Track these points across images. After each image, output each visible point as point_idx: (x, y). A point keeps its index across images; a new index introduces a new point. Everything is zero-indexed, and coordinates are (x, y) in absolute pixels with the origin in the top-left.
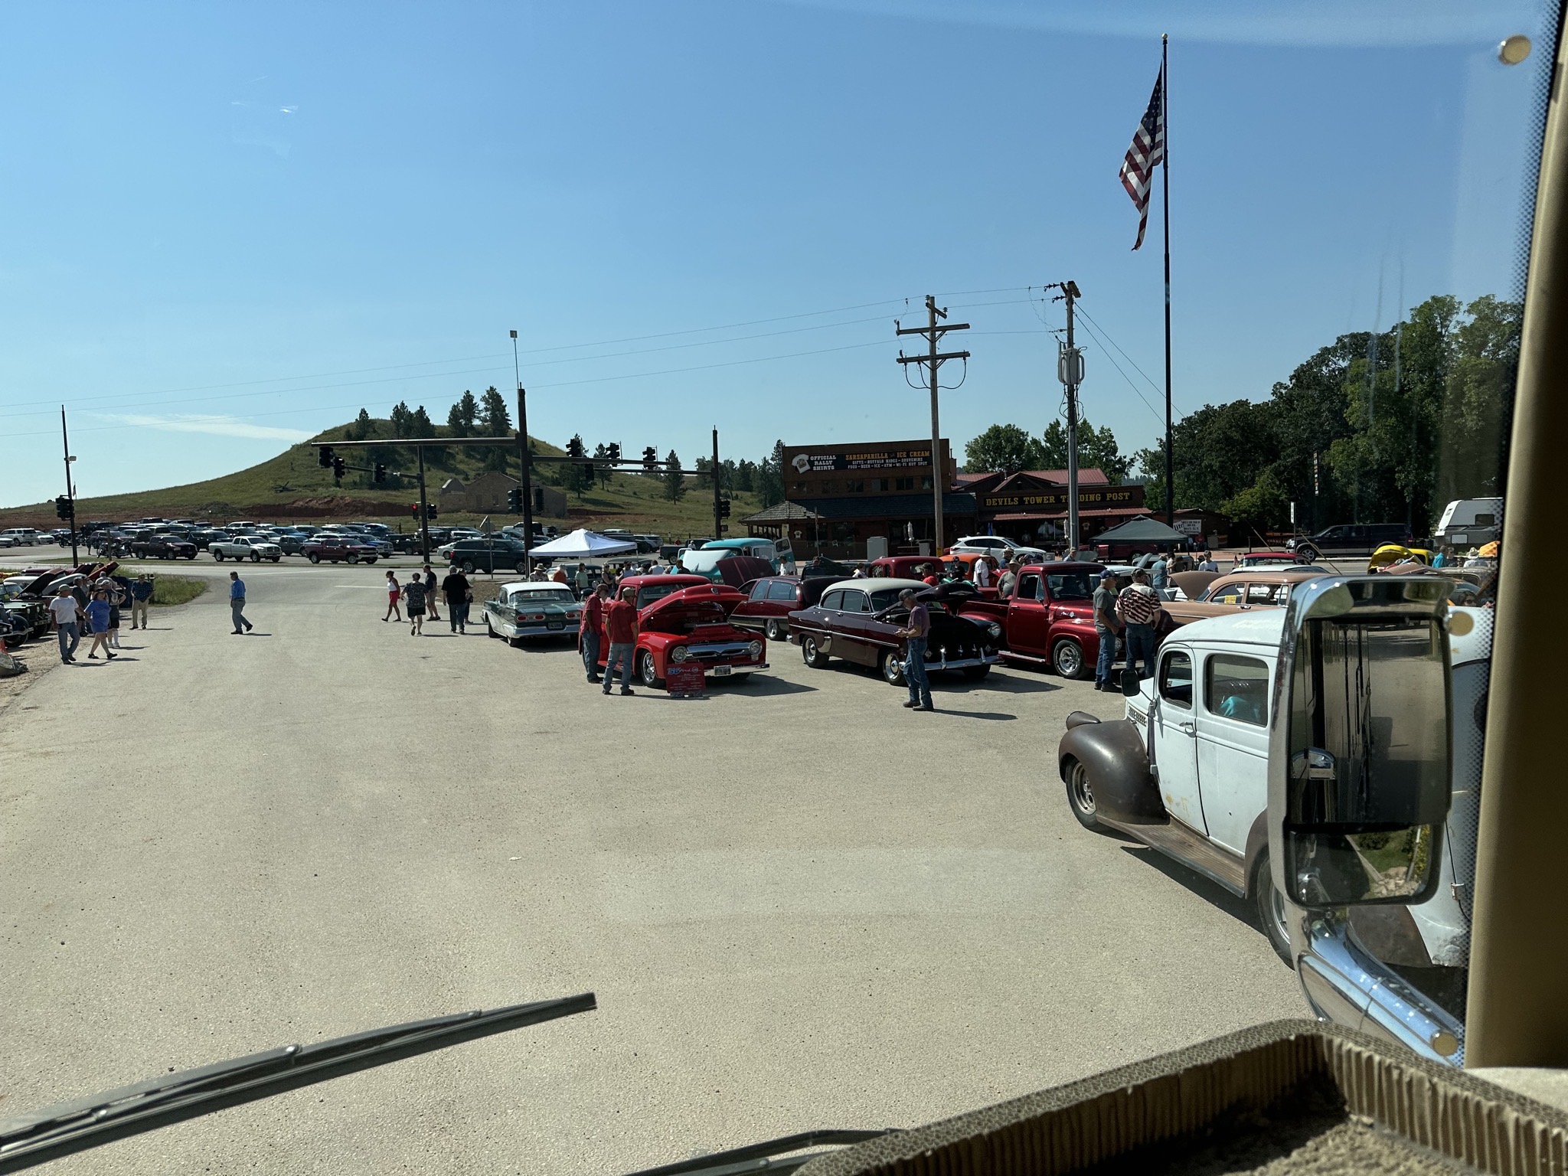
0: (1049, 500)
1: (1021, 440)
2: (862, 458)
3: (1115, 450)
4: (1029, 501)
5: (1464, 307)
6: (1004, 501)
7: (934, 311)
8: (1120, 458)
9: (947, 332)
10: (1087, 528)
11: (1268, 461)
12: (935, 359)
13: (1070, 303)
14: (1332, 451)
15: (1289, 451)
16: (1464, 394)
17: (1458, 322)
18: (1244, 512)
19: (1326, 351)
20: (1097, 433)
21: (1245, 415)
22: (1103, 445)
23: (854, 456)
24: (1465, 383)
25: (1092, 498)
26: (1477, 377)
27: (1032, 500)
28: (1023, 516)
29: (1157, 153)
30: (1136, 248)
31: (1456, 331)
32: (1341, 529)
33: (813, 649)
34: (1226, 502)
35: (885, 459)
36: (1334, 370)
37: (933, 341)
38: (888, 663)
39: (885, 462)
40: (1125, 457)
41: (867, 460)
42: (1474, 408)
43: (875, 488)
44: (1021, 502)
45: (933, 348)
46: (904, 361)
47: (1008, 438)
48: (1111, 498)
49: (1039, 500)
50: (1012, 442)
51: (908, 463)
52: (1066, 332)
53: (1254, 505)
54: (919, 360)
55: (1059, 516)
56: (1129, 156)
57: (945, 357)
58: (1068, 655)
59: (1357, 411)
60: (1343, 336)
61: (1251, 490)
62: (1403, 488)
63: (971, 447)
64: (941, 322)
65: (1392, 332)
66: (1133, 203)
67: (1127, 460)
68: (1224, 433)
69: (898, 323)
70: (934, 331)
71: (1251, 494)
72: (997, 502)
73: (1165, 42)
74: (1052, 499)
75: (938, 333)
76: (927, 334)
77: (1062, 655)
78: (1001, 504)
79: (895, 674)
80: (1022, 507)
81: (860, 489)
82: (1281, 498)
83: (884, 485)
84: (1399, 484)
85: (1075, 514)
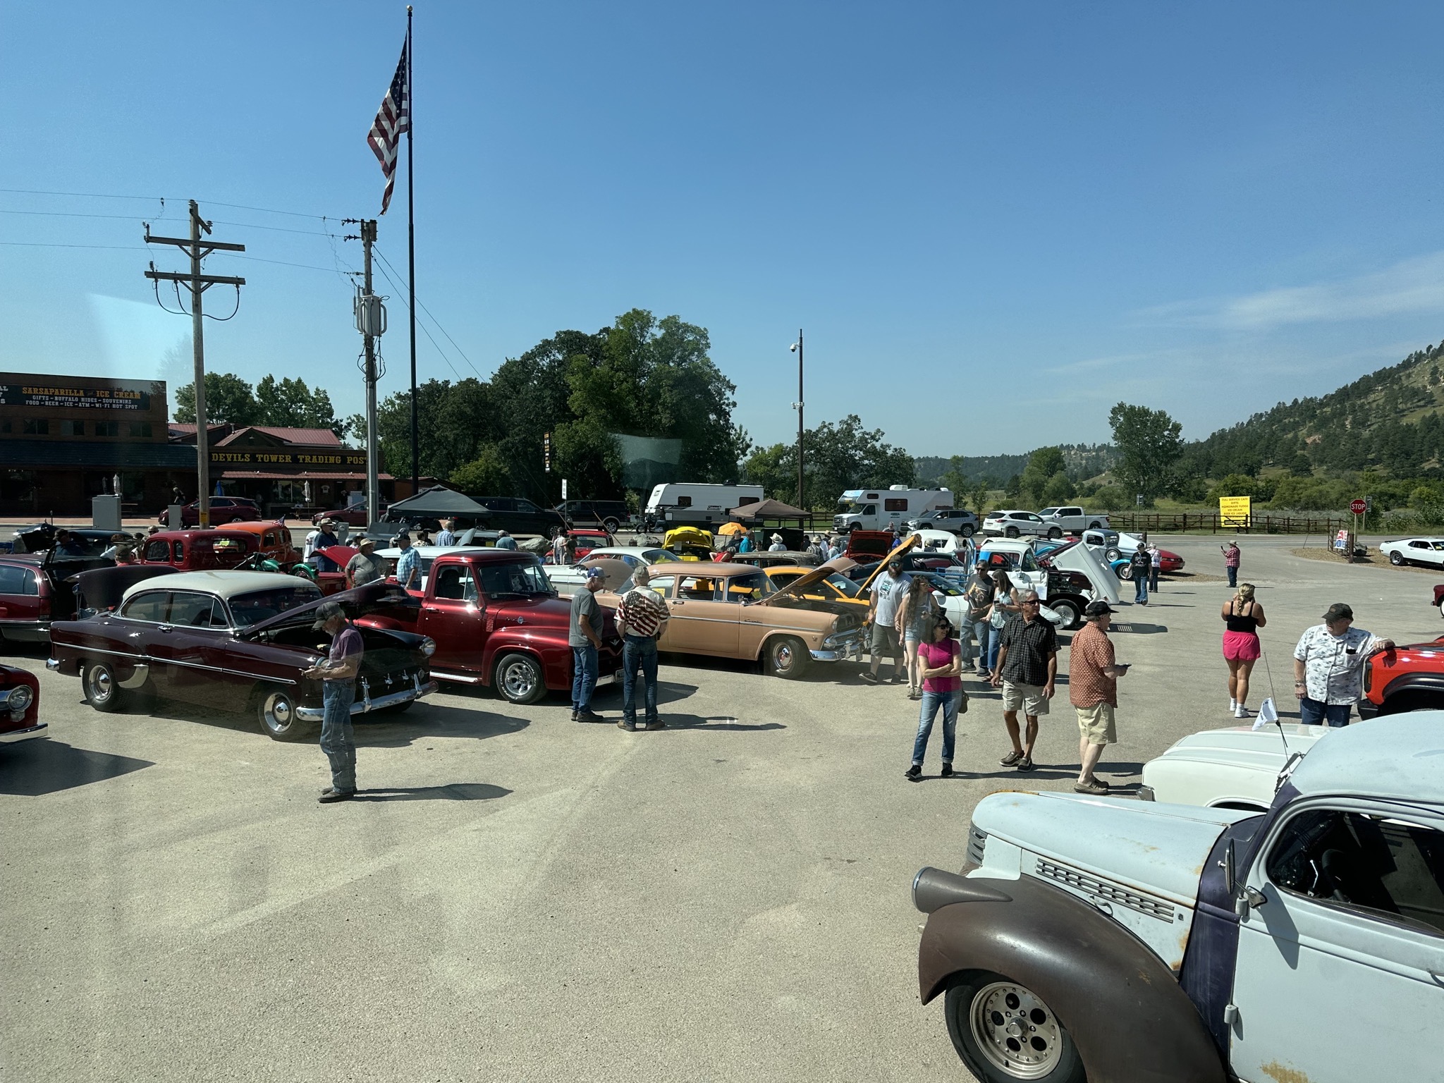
0: (285, 458)
1: (244, 392)
2: (46, 393)
3: (330, 413)
4: (262, 459)
5: (657, 323)
6: (233, 457)
7: (197, 221)
8: (337, 422)
9: (214, 250)
10: (327, 491)
11: (496, 439)
12: (199, 281)
13: (368, 245)
14: (556, 433)
15: (516, 430)
16: (659, 396)
17: (652, 335)
18: (470, 482)
19: (547, 343)
20: (312, 394)
21: (477, 393)
22: (320, 407)
23: (36, 390)
24: (661, 387)
25: (332, 459)
26: (671, 382)
27: (266, 458)
28: (257, 474)
29: (404, 120)
30: (382, 213)
31: (649, 341)
32: (575, 503)
33: (105, 681)
34: (454, 472)
35: (79, 398)
36: (554, 361)
37: (196, 258)
38: (268, 706)
39: (80, 401)
40: (341, 421)
41: (53, 395)
42: (668, 408)
43: (67, 432)
44: (254, 458)
45: (196, 267)
46: (154, 275)
47: (228, 389)
48: (352, 462)
49: (274, 458)
50: (234, 393)
51: (111, 404)
52: (363, 277)
53: (478, 477)
54: (176, 277)
55: (297, 477)
56: (378, 120)
57: (212, 280)
58: (516, 673)
59: (575, 401)
60: (561, 332)
61: (476, 463)
62: (610, 470)
63: (183, 395)
64: (205, 237)
65: (599, 334)
66: (379, 165)
67: (344, 424)
68: (458, 407)
69: (148, 227)
70: (197, 246)
71: (476, 466)
72: (226, 457)
73: (410, 14)
74: (288, 459)
75: (202, 250)
76: (189, 249)
77: (508, 672)
78: (229, 460)
79: (284, 723)
80: (254, 465)
81: (44, 430)
82: (502, 472)
83: (78, 428)
84: (606, 467)
85: (374, 476)
